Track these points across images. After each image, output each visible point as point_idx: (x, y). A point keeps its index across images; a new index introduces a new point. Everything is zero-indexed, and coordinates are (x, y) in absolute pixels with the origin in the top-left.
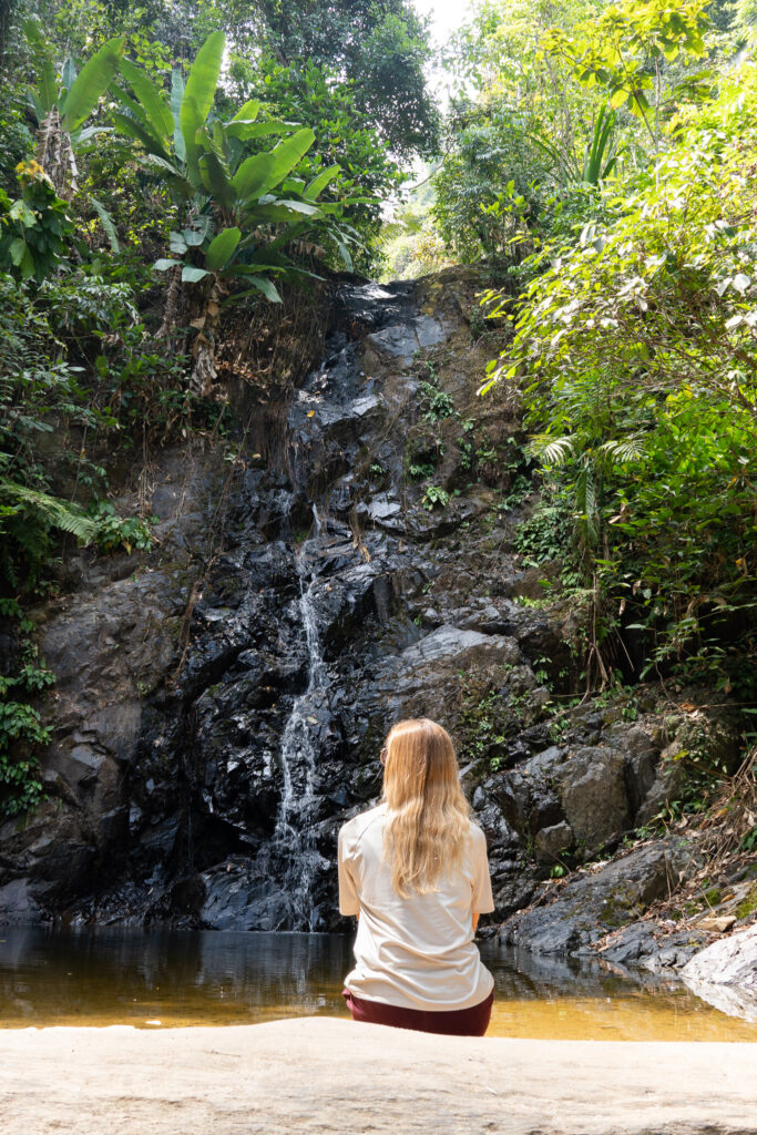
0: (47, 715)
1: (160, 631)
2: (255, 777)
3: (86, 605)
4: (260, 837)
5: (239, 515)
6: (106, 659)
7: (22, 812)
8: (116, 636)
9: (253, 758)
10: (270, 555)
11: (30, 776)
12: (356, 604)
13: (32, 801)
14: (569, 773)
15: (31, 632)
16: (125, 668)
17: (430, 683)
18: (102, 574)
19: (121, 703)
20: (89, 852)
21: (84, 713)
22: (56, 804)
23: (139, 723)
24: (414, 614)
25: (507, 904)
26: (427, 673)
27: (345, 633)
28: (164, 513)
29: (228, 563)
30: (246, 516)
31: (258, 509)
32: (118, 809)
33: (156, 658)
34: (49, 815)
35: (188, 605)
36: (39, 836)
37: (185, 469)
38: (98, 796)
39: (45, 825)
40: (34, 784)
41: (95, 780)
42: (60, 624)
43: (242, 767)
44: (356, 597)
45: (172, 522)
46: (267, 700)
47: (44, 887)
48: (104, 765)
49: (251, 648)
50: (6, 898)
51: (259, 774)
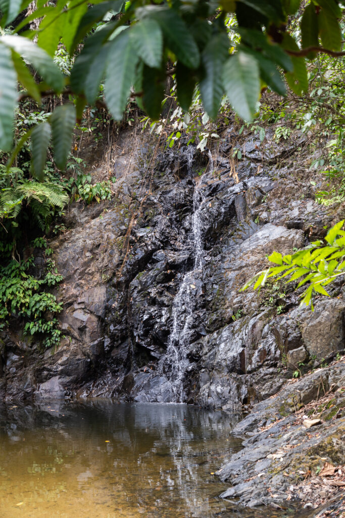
0: (60, 297)
1: (112, 246)
2: (157, 322)
3: (78, 235)
4: (161, 353)
5: (162, 167)
6: (87, 264)
7: (53, 345)
8: (91, 251)
9: (157, 312)
10: (175, 192)
11: (55, 327)
12: (225, 213)
13: (57, 339)
14: (308, 318)
15: (51, 254)
16: (96, 268)
17: (250, 263)
18: (86, 216)
19: (96, 286)
20: (87, 362)
21: (78, 293)
22: (68, 339)
23: (105, 295)
24: (255, 216)
25: (267, 392)
26: (249, 257)
27: (217, 232)
28: (120, 174)
29: (150, 200)
30: (166, 167)
31: (173, 161)
32: (99, 339)
33: (110, 261)
34: (66, 345)
35: (128, 228)
36: (62, 356)
37: (132, 144)
38: (88, 334)
39: (64, 351)
40: (57, 331)
41: (85, 327)
42: (65, 248)
43: (151, 317)
44: (225, 208)
45: (123, 179)
46: (168, 278)
47: (67, 379)
48: (90, 318)
49: (159, 249)
50: (49, 386)
51: (158, 320)
